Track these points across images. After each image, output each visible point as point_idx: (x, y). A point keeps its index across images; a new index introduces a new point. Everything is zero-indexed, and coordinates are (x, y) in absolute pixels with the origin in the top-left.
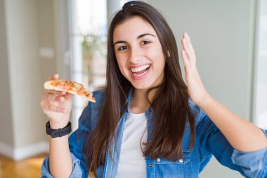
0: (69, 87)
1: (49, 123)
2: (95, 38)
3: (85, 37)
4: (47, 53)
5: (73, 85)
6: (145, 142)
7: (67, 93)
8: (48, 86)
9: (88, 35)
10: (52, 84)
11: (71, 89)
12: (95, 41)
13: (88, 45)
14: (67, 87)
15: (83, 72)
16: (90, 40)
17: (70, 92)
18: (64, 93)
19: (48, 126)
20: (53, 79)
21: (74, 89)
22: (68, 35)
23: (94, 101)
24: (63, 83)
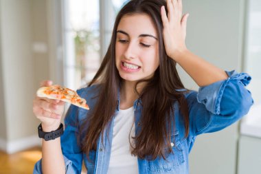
0: (62, 95)
1: (40, 126)
2: (88, 33)
3: (77, 32)
4: (40, 48)
5: (66, 93)
6: (134, 136)
7: (61, 101)
8: (41, 93)
9: (81, 31)
10: (45, 92)
11: (64, 97)
12: (87, 36)
13: (81, 40)
14: (60, 95)
15: (76, 67)
16: (82, 35)
17: (63, 100)
18: (58, 102)
19: (40, 129)
20: (46, 85)
21: (67, 97)
22: (61, 31)
23: (88, 109)
24: (57, 91)
